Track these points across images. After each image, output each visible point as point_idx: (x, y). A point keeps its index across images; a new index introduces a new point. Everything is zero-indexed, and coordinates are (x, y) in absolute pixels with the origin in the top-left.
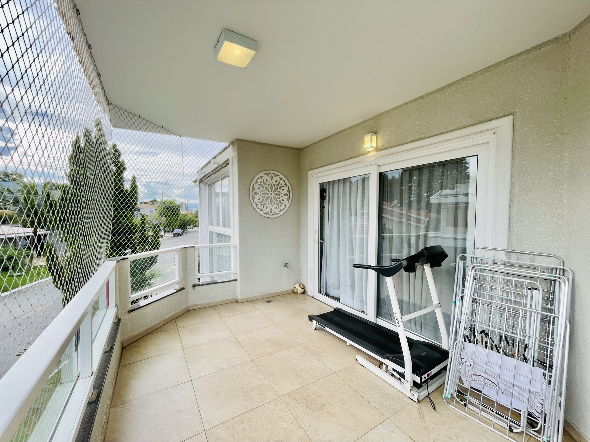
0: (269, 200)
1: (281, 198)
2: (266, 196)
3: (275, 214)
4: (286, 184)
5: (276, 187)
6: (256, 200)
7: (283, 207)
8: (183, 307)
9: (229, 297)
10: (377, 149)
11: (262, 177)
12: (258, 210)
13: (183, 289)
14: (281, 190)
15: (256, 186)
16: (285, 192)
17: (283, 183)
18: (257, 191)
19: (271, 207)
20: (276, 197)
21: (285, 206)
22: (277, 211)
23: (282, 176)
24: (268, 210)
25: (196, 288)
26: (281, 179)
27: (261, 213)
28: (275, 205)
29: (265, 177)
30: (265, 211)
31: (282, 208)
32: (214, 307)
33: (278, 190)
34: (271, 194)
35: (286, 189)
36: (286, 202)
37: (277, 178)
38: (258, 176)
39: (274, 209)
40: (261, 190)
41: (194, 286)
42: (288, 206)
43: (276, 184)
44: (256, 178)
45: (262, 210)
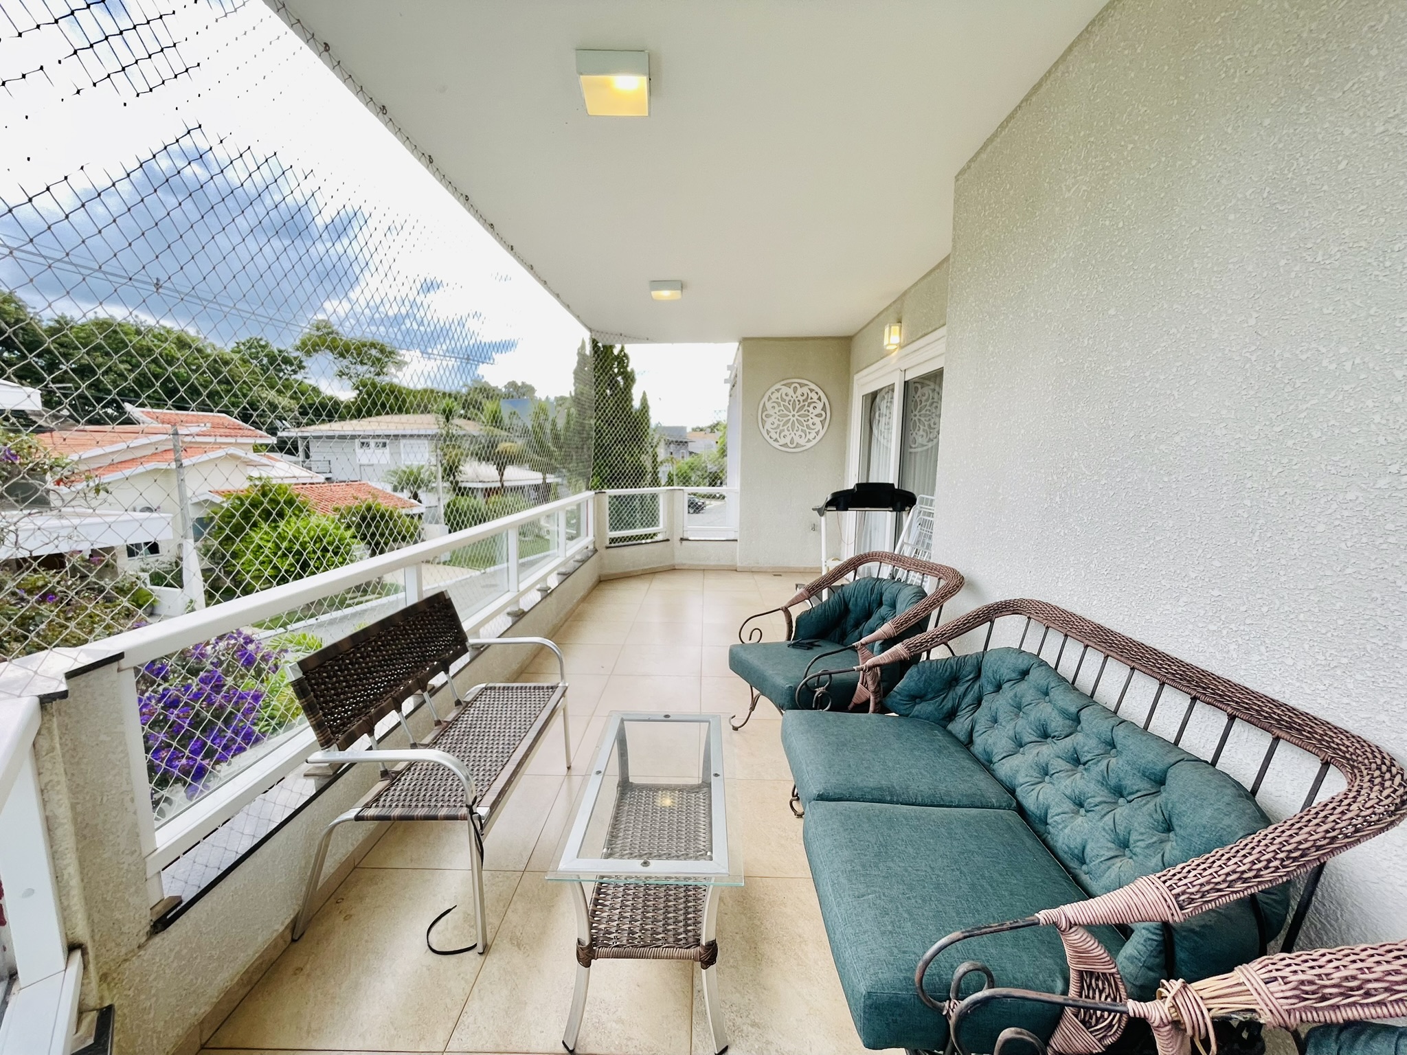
0: (790, 424)
1: (811, 421)
2: (785, 419)
3: (798, 446)
4: (819, 399)
5: (802, 404)
6: (768, 426)
7: (813, 434)
8: (668, 563)
9: (725, 562)
10: (902, 346)
11: (778, 390)
12: (771, 441)
13: (668, 540)
14: (811, 409)
15: (769, 405)
16: (818, 411)
17: (815, 397)
18: (771, 412)
19: (793, 435)
20: (802, 419)
21: (817, 433)
22: (802, 441)
23: (813, 386)
24: (788, 440)
25: (684, 542)
26: (811, 390)
27: (776, 445)
28: (800, 433)
29: (785, 390)
30: (782, 441)
31: (811, 436)
32: (704, 570)
33: (806, 408)
34: (793, 416)
35: (820, 405)
36: (819, 426)
37: (805, 390)
38: (773, 389)
39: (797, 439)
40: (776, 410)
41: (682, 539)
42: (822, 433)
43: (801, 399)
44: (769, 393)
45: (776, 440)
